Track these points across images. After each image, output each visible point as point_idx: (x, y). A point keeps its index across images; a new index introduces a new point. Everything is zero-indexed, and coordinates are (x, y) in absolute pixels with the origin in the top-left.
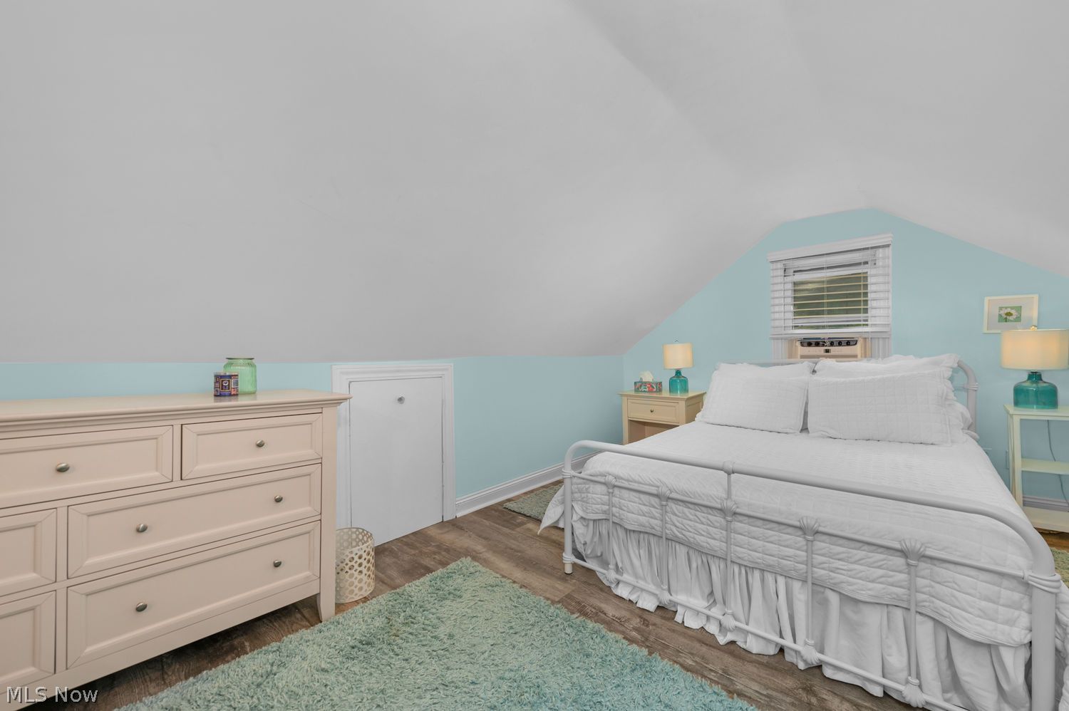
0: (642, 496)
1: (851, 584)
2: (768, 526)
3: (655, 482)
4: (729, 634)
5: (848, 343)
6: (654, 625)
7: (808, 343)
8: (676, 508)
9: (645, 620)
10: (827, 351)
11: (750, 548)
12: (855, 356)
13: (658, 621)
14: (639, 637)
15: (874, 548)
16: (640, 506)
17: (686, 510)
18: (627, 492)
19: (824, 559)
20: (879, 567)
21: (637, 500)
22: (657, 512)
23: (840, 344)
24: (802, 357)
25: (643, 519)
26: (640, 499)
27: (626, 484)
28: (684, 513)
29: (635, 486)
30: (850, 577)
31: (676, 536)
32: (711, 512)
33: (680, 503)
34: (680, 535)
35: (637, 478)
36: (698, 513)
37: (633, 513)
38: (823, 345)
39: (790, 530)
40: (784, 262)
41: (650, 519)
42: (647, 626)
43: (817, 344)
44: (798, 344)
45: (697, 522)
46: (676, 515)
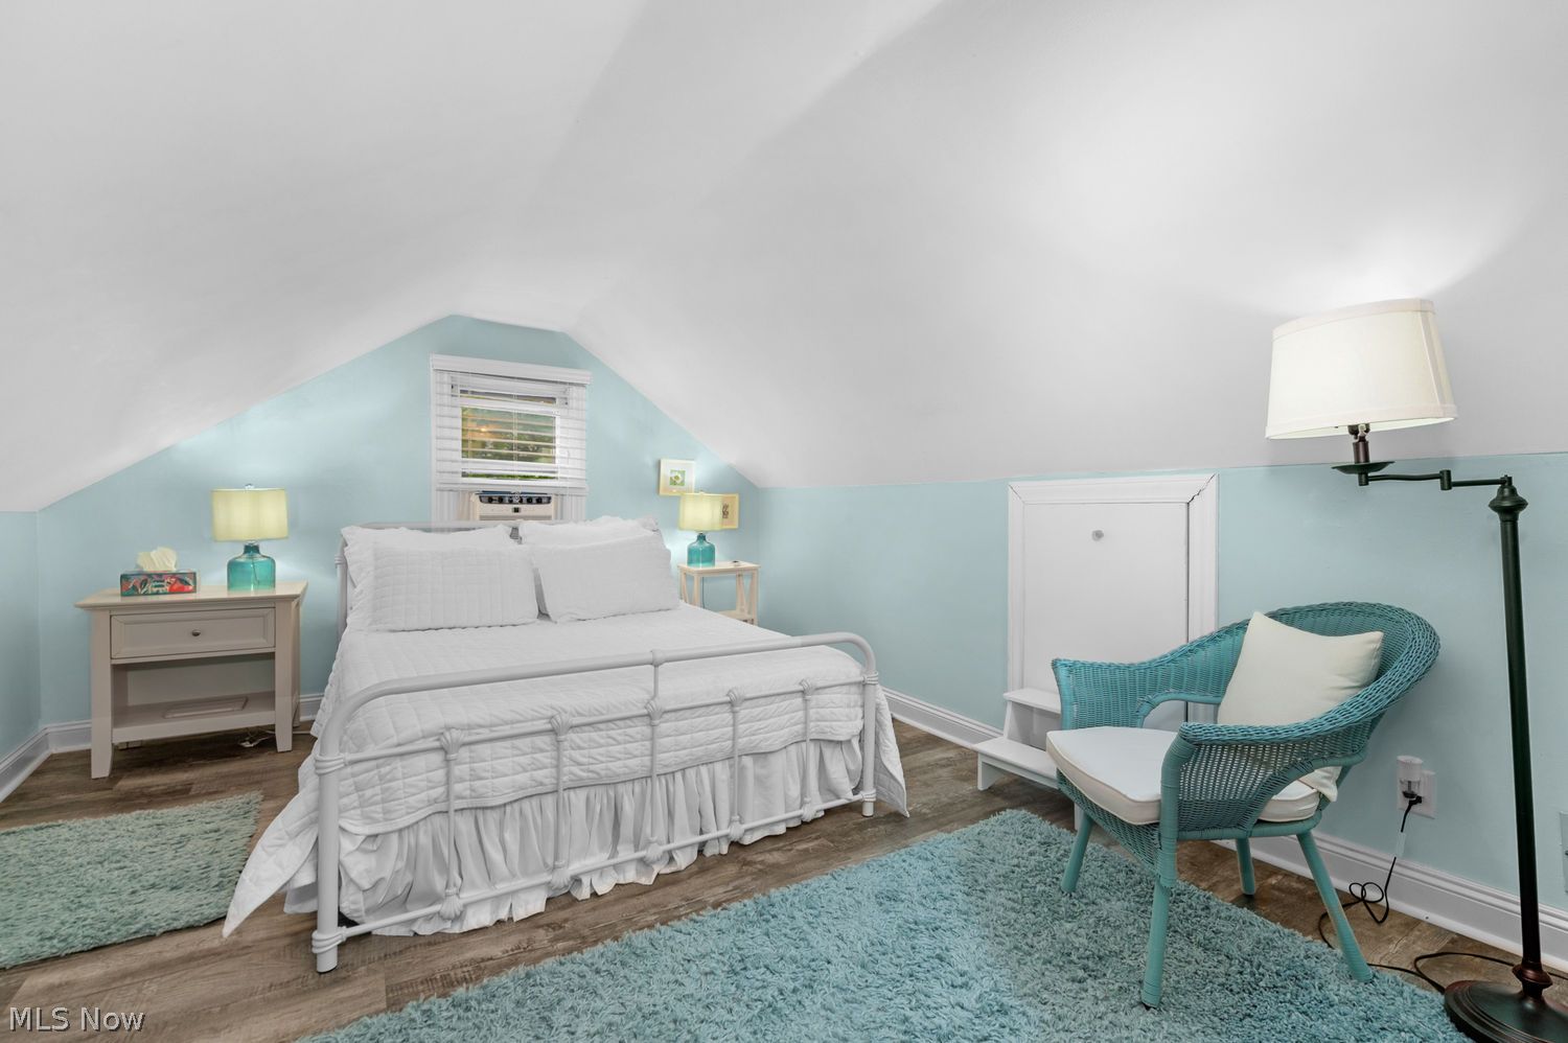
0: (518, 742)
1: (767, 739)
2: (697, 714)
3: (544, 712)
4: (655, 866)
5: (539, 501)
6: (566, 920)
7: (490, 498)
8: (581, 739)
9: (548, 925)
10: (516, 510)
11: (678, 748)
12: (549, 518)
13: (562, 915)
14: (571, 943)
15: (783, 696)
16: (516, 759)
17: (594, 735)
18: (488, 745)
19: (746, 725)
20: (786, 713)
21: (509, 752)
22: (547, 757)
23: (529, 501)
24: (483, 518)
25: (522, 778)
26: (517, 748)
27: (485, 734)
28: (591, 740)
29: (507, 730)
30: (767, 733)
31: (581, 779)
32: (632, 724)
33: (586, 728)
34: (584, 775)
35: (509, 716)
36: (611, 733)
37: (506, 775)
38: (511, 502)
39: (718, 709)
40: (453, 375)
41: (535, 773)
42: (561, 927)
43: (501, 501)
44: (475, 499)
45: (612, 745)
46: (580, 748)
